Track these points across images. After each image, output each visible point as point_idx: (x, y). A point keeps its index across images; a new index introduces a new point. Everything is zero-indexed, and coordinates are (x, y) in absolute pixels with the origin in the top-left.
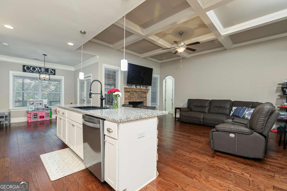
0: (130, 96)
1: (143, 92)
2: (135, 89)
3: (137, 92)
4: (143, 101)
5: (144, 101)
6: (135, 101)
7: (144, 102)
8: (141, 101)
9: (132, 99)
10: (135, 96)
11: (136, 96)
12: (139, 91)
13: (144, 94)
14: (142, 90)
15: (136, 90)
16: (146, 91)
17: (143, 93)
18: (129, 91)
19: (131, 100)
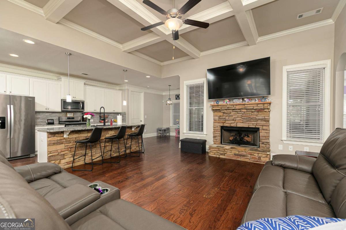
0: (224, 118)
1: (253, 109)
2: (228, 106)
3: (237, 111)
4: (257, 127)
5: (261, 127)
6: (233, 125)
7: (260, 129)
8: (250, 126)
9: (226, 122)
10: (234, 116)
11: (237, 116)
12: (240, 108)
13: (260, 113)
14: (246, 106)
15: (230, 106)
16: (261, 106)
17: (253, 111)
18: (219, 110)
19: (224, 124)
